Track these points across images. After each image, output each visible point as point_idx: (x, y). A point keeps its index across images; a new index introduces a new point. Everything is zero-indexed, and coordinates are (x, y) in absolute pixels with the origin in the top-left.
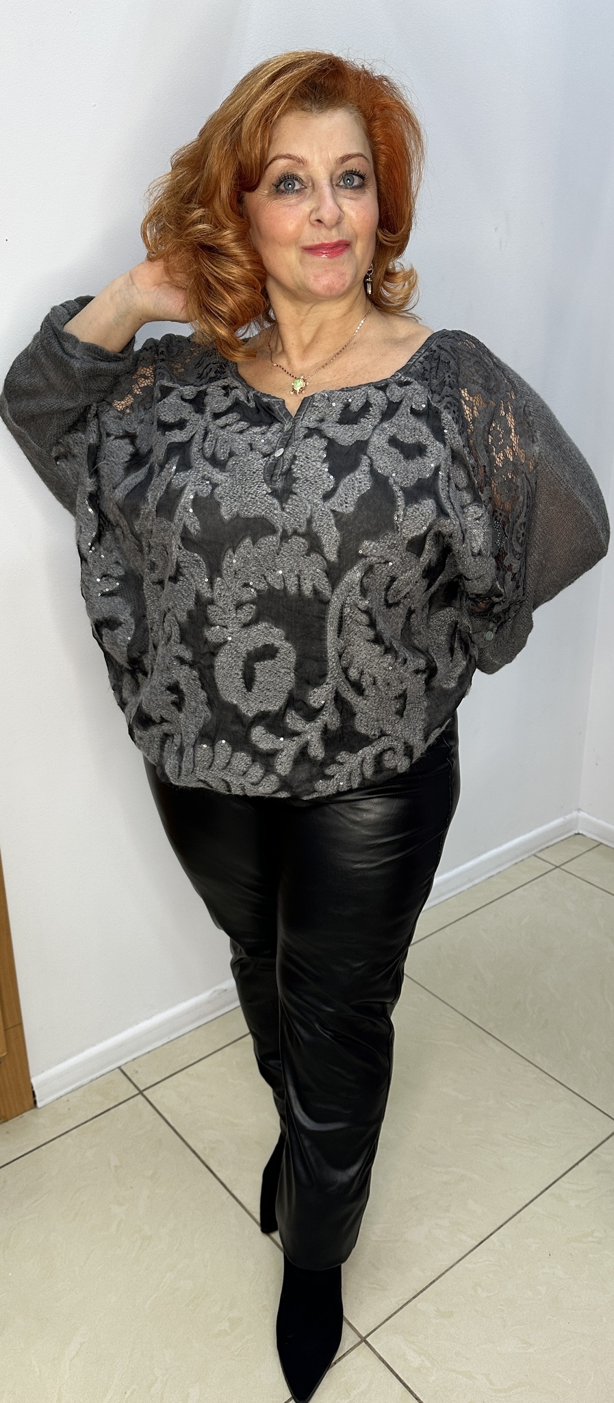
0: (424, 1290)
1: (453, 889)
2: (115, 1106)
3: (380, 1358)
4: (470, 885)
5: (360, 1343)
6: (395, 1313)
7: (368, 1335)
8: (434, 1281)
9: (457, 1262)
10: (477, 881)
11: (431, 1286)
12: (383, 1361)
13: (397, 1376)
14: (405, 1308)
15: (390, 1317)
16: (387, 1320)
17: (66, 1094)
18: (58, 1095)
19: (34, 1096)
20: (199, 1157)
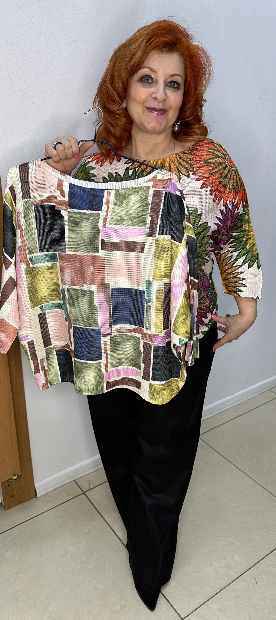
2: (72, 499)
4: (239, 403)
6: (198, 608)
7: (185, 618)
8: (217, 593)
9: (228, 585)
11: (216, 596)
14: (203, 606)
15: (196, 610)
16: (194, 611)
17: (50, 492)
18: (47, 492)
19: (36, 492)
20: (109, 525)
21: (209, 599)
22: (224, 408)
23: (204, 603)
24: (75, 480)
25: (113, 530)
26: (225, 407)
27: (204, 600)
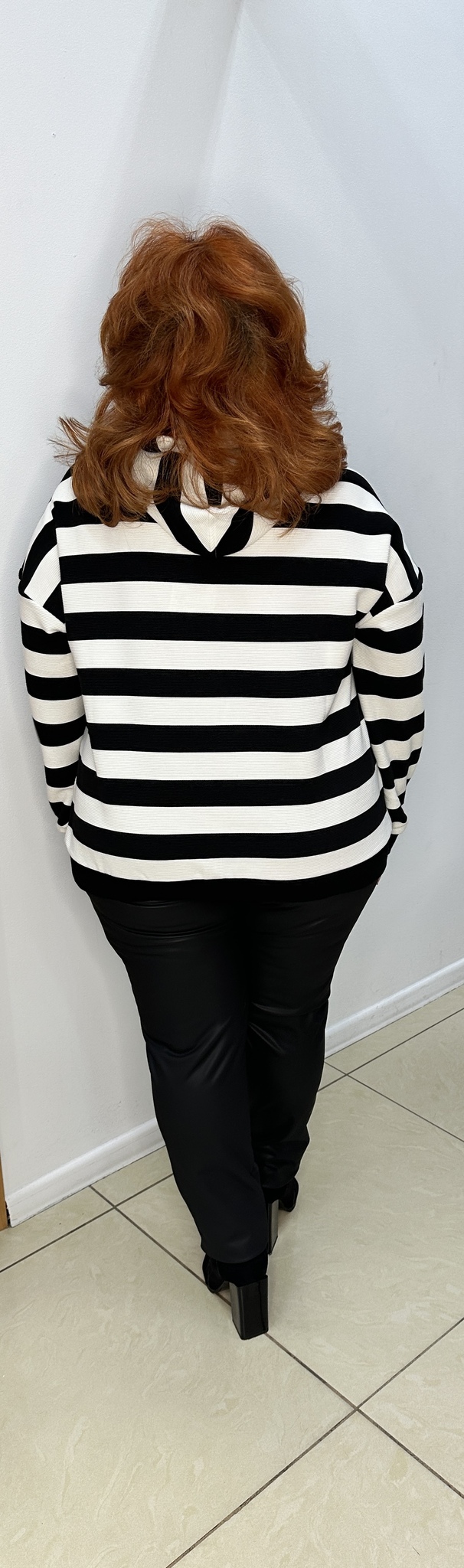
0: (410, 1363)
1: (410, 1007)
2: (91, 1221)
3: (374, 1423)
4: (426, 1002)
5: (354, 1412)
6: (385, 1385)
7: (361, 1405)
8: (420, 1356)
9: (440, 1338)
10: (432, 999)
11: (418, 1360)
12: (377, 1426)
13: (391, 1437)
14: (393, 1380)
15: (380, 1389)
16: (378, 1391)
17: (39, 1213)
18: (31, 1214)
19: (8, 1215)
20: (180, 1262)
21: (406, 1367)
22: (396, 1014)
23: (396, 1375)
24: (90, 1186)
25: (189, 1270)
26: (398, 1012)
27: (395, 1370)
